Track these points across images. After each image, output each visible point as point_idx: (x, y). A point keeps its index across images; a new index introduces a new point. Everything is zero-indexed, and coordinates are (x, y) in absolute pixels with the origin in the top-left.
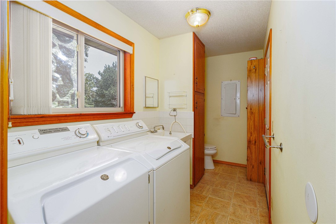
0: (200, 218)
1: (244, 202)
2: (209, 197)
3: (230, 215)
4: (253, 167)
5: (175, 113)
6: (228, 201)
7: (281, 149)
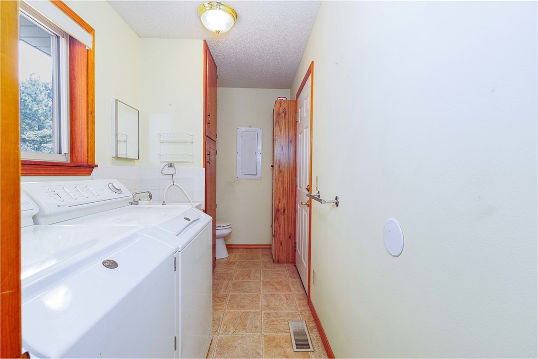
0: (224, 325)
1: (276, 289)
2: (231, 295)
3: (264, 309)
4: (281, 244)
5: (171, 170)
6: (257, 294)
7: (337, 204)
